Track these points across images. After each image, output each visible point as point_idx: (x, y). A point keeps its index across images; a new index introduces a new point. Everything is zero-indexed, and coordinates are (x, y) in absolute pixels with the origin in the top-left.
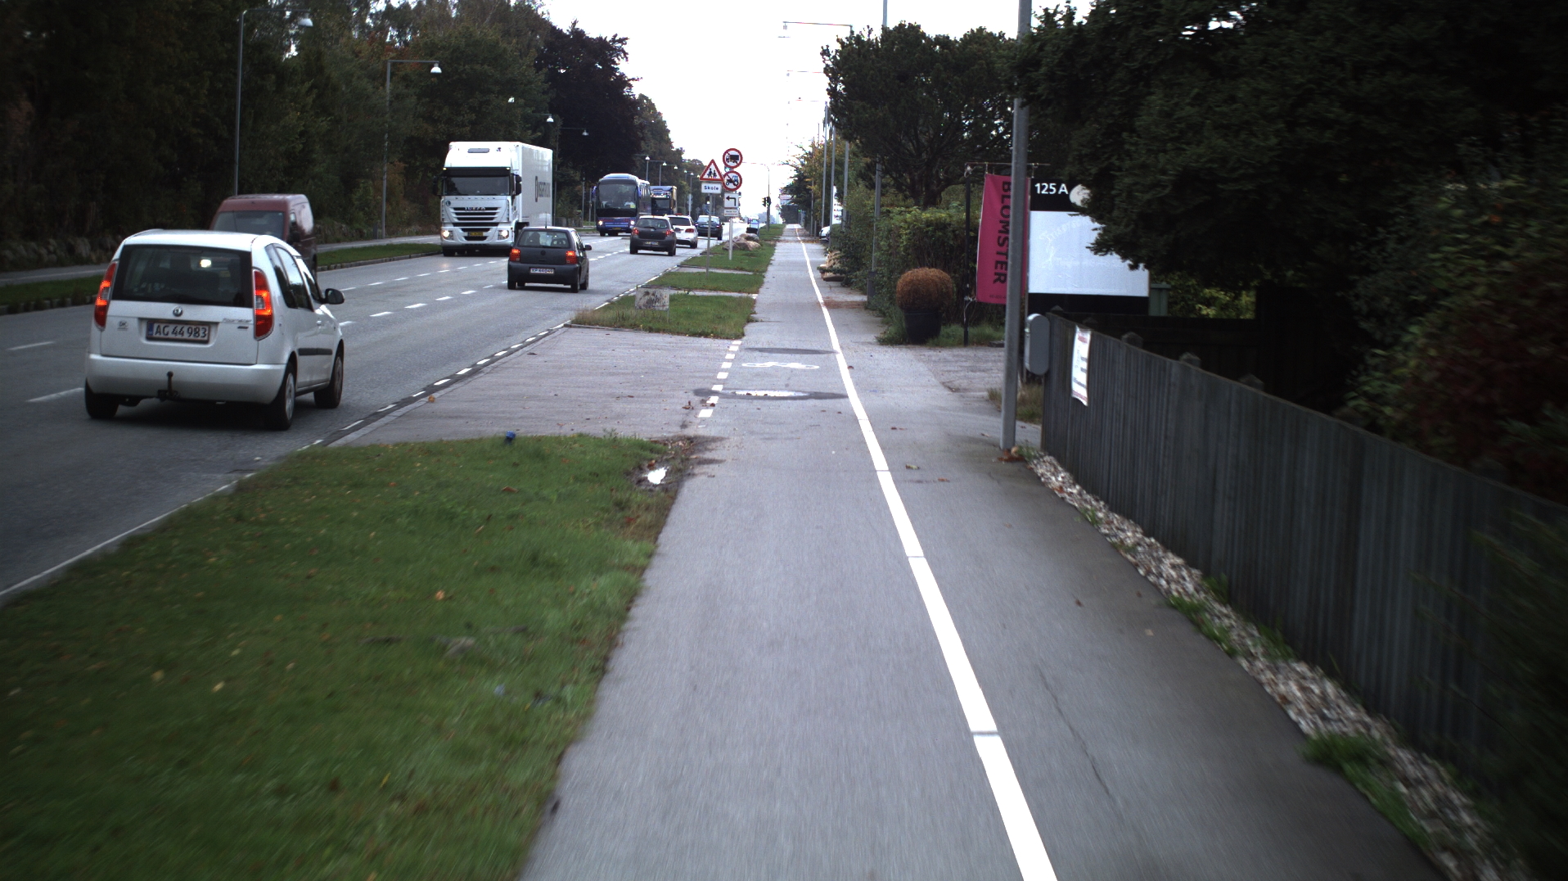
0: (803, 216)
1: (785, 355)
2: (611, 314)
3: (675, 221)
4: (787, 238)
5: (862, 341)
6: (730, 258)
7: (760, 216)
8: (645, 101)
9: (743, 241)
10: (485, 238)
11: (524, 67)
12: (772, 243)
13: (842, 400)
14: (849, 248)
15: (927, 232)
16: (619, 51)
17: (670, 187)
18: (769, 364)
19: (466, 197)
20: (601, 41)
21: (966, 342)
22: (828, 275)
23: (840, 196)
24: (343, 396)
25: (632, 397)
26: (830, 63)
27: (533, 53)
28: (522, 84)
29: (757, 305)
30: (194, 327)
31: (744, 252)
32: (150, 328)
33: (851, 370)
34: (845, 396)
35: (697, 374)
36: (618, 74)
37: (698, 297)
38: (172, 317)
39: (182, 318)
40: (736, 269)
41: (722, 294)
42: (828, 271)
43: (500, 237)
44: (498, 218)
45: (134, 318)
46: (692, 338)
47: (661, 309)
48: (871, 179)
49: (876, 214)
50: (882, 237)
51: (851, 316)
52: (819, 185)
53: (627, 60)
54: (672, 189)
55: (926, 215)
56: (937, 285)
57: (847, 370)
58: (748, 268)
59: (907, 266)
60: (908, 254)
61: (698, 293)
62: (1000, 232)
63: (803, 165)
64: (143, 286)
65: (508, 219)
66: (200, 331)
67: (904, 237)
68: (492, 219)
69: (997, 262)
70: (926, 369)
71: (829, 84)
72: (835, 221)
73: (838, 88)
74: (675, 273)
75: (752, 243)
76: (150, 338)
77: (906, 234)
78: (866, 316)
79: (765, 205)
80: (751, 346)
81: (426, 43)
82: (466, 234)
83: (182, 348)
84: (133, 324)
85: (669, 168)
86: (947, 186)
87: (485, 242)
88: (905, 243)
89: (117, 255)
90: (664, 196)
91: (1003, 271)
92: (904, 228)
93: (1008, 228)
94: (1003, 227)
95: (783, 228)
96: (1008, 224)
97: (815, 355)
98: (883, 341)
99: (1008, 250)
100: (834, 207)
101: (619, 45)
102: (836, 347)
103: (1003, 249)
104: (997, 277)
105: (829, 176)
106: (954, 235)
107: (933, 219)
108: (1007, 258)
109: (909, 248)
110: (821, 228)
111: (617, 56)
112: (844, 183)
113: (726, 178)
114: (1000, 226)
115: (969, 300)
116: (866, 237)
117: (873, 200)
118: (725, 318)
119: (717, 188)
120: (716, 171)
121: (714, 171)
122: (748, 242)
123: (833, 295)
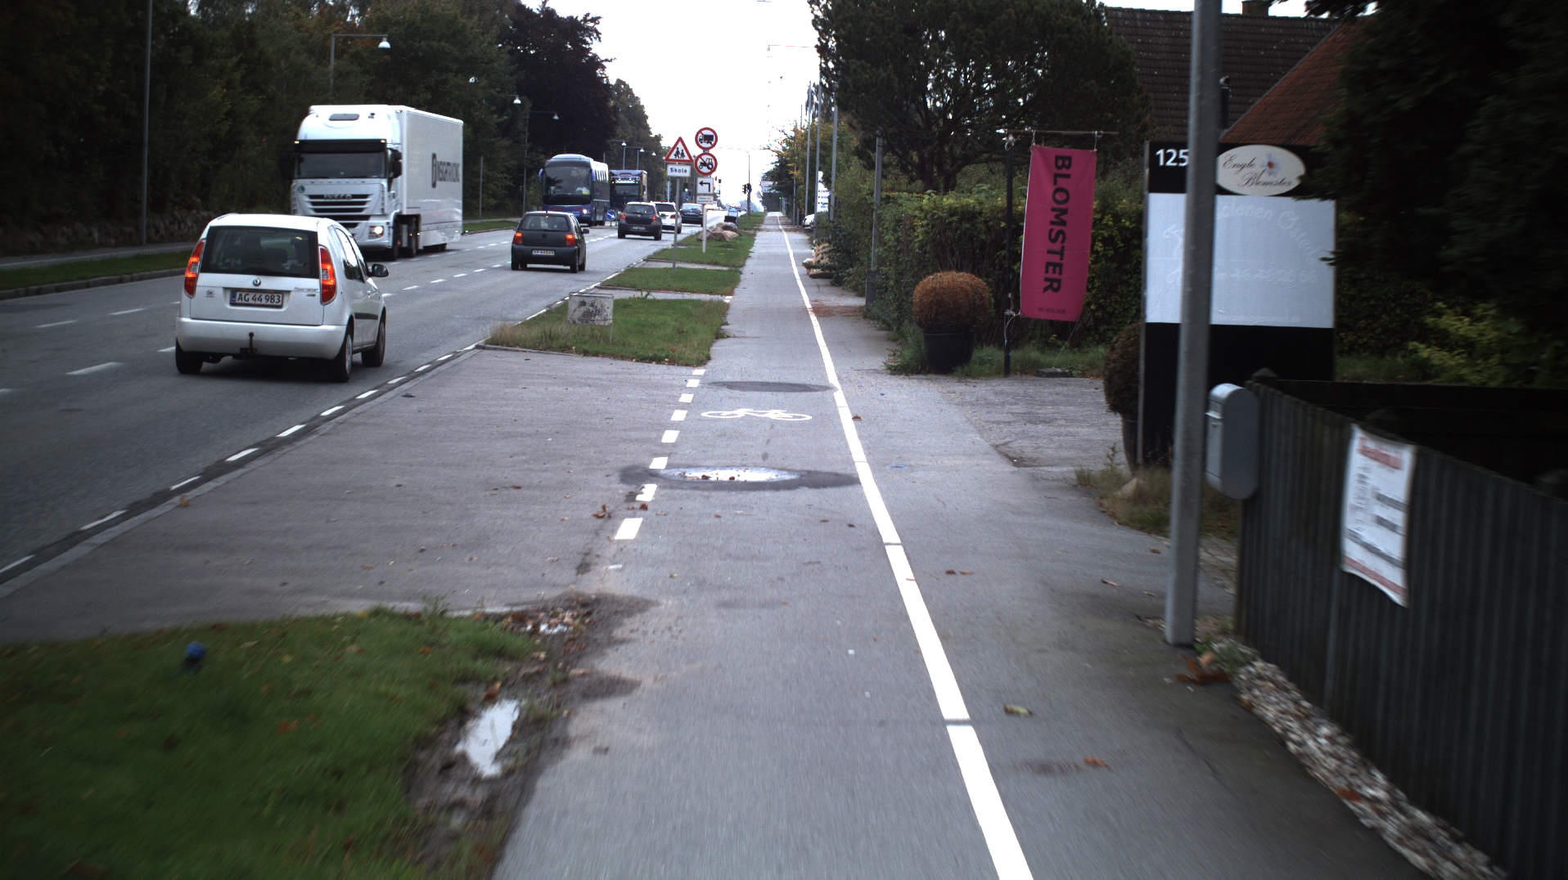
0: (784, 203)
1: (764, 394)
2: (535, 332)
3: (661, 208)
4: (768, 227)
5: (866, 368)
6: (704, 250)
7: (741, 203)
8: (623, 86)
9: (719, 230)
11: (486, 44)
12: (752, 232)
13: (850, 489)
14: (840, 240)
15: (950, 223)
16: (592, 30)
17: (639, 171)
18: (741, 413)
19: (325, 181)
20: (572, 20)
21: (1007, 370)
22: (815, 271)
23: (827, 181)
24: (385, 358)
25: (519, 488)
26: (819, 14)
27: (495, 29)
28: (482, 62)
29: (730, 311)
30: (270, 295)
31: (720, 243)
32: (233, 296)
33: (859, 423)
34: (852, 481)
35: (633, 435)
36: (590, 55)
37: (659, 301)
38: (252, 287)
39: (262, 287)
40: (709, 264)
41: (687, 296)
42: (815, 267)
43: (372, 235)
44: (368, 209)
45: (219, 287)
46: (640, 365)
47: (602, 323)
48: (869, 157)
49: (875, 199)
50: (887, 228)
51: (848, 329)
52: (802, 171)
53: (600, 41)
54: (642, 173)
55: (949, 200)
56: (968, 295)
57: (852, 422)
58: (723, 262)
59: (924, 268)
60: (926, 253)
61: (660, 296)
62: (1052, 223)
63: (784, 149)
64: (227, 261)
65: (383, 210)
66: (275, 298)
67: (920, 230)
68: (361, 210)
69: (1048, 264)
70: (964, 419)
71: (819, 40)
72: (820, 209)
73: (830, 44)
74: (639, 270)
75: (729, 233)
76: (233, 304)
77: (922, 226)
78: (866, 328)
79: (745, 192)
80: (717, 380)
81: (378, 18)
83: (261, 312)
84: (220, 293)
85: (647, 155)
86: (964, 165)
88: (921, 238)
89: (204, 235)
90: (632, 182)
91: (1056, 276)
92: (920, 218)
93: (1064, 217)
94: (1056, 217)
95: (764, 216)
96: (1065, 212)
97: (804, 393)
98: (895, 370)
99: (1063, 247)
100: (819, 194)
101: (591, 24)
102: (832, 378)
103: (1057, 246)
104: (1048, 283)
105: (813, 160)
106: (987, 227)
107: (958, 206)
108: (1062, 259)
109: (926, 245)
110: (804, 216)
111: (590, 36)
112: (831, 166)
113: (700, 161)
114: (1052, 216)
115: (1011, 316)
116: (862, 227)
117: (872, 183)
118: (687, 332)
119: (686, 171)
120: (685, 151)
121: (682, 150)
122: (725, 232)
123: (823, 298)
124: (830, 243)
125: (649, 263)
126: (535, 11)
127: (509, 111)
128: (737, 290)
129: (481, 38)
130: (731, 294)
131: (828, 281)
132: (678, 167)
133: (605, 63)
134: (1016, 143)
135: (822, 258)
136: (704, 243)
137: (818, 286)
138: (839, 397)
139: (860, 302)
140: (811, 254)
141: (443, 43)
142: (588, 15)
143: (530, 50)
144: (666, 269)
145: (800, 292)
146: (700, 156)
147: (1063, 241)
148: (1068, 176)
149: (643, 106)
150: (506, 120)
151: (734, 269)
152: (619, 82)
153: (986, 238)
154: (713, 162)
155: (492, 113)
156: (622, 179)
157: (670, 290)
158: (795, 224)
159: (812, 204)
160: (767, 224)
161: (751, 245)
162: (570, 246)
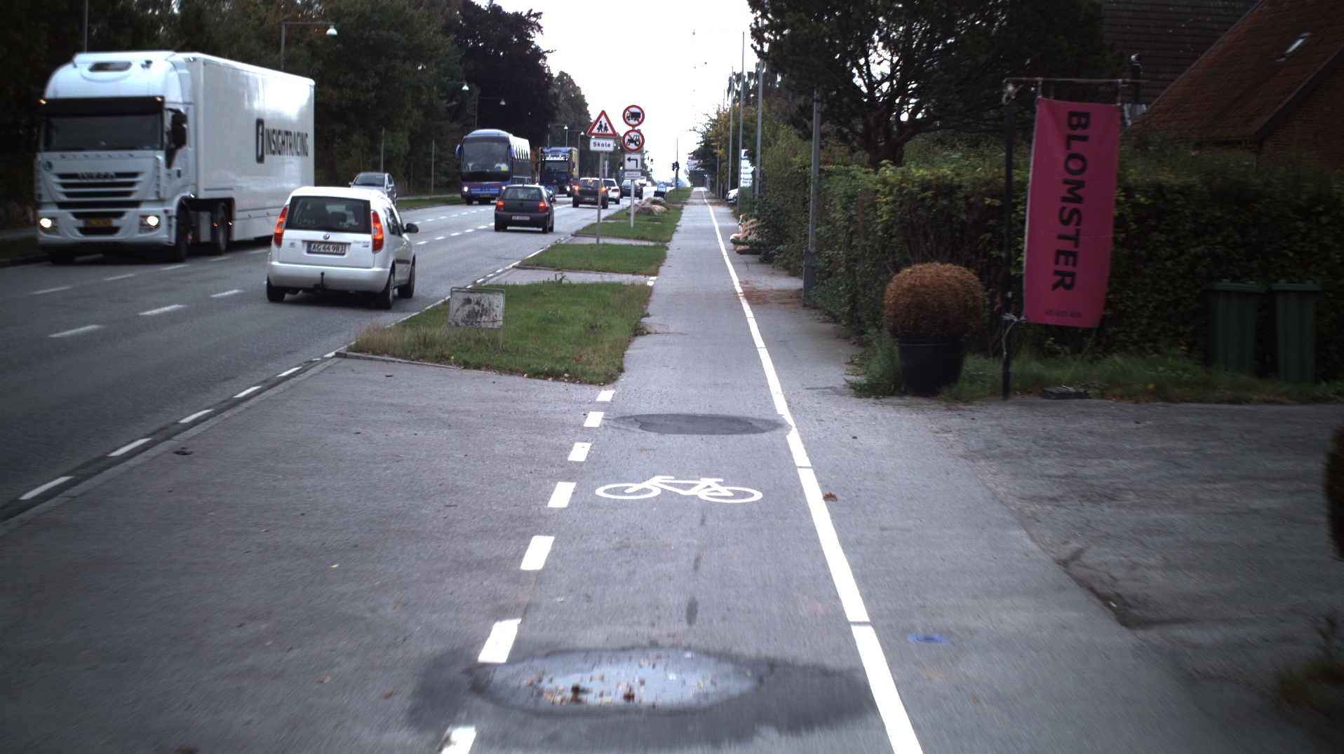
0: (708, 179)
1: (690, 440)
4: (694, 201)
5: (821, 385)
6: (630, 224)
7: (670, 179)
8: (565, 78)
10: (115, 230)
12: (679, 206)
14: (769, 216)
15: (923, 199)
16: (534, 25)
17: (569, 149)
18: (656, 485)
19: (80, 154)
20: (517, 16)
21: (1005, 390)
22: (742, 247)
23: (751, 157)
28: (431, 51)
29: (654, 298)
30: (336, 245)
31: (649, 217)
32: (309, 246)
33: (834, 507)
36: (533, 47)
37: (575, 286)
38: (323, 240)
39: (330, 240)
40: (635, 239)
41: (608, 278)
42: (743, 244)
43: (145, 227)
44: (138, 192)
45: (299, 240)
47: (490, 326)
48: (805, 126)
50: (833, 205)
51: (795, 322)
52: (725, 149)
53: (541, 34)
55: (921, 171)
56: (957, 295)
57: (824, 506)
58: (649, 237)
60: (892, 237)
61: (576, 277)
62: (1064, 199)
64: (305, 221)
65: (158, 193)
66: (340, 248)
67: (883, 208)
68: (128, 194)
69: (1059, 253)
72: (744, 183)
74: (565, 246)
75: (658, 208)
76: (309, 252)
77: (887, 203)
79: (673, 170)
80: (627, 412)
82: (81, 223)
83: (329, 258)
84: (300, 243)
87: (116, 237)
88: (885, 218)
90: (562, 159)
91: (1069, 268)
92: (883, 193)
93: (1079, 192)
94: (1070, 191)
95: (690, 191)
96: (1080, 185)
97: (745, 436)
98: (859, 391)
99: (1078, 231)
100: (742, 171)
101: (533, 19)
102: (781, 407)
103: (1070, 230)
104: (1058, 278)
105: (735, 140)
106: (968, 204)
107: (932, 178)
108: (1076, 246)
109: (892, 227)
110: (727, 191)
111: (532, 29)
112: (756, 142)
113: (627, 138)
114: (1063, 190)
115: (1012, 321)
116: (793, 202)
117: (807, 156)
118: (601, 327)
119: (609, 145)
120: (608, 125)
121: (606, 124)
122: (653, 206)
123: (753, 278)
124: (759, 219)
125: (577, 238)
126: (483, 7)
127: (459, 97)
128: (662, 269)
129: (427, 27)
130: (655, 274)
131: (756, 258)
132: (601, 141)
133: (546, 55)
134: (1018, 94)
135: (750, 234)
136: (632, 218)
137: (747, 263)
138: (794, 440)
139: (796, 284)
140: (739, 229)
141: (392, 32)
142: (531, 11)
143: (479, 42)
144: (591, 246)
145: (728, 271)
146: (627, 133)
147: (1078, 224)
148: (1084, 138)
149: (584, 96)
150: (455, 105)
151: (660, 244)
152: (562, 74)
153: (967, 218)
154: (640, 138)
155: (442, 98)
156: (552, 156)
157: (591, 270)
158: (719, 198)
159: (736, 179)
160: (693, 199)
161: (679, 219)
162: (542, 212)
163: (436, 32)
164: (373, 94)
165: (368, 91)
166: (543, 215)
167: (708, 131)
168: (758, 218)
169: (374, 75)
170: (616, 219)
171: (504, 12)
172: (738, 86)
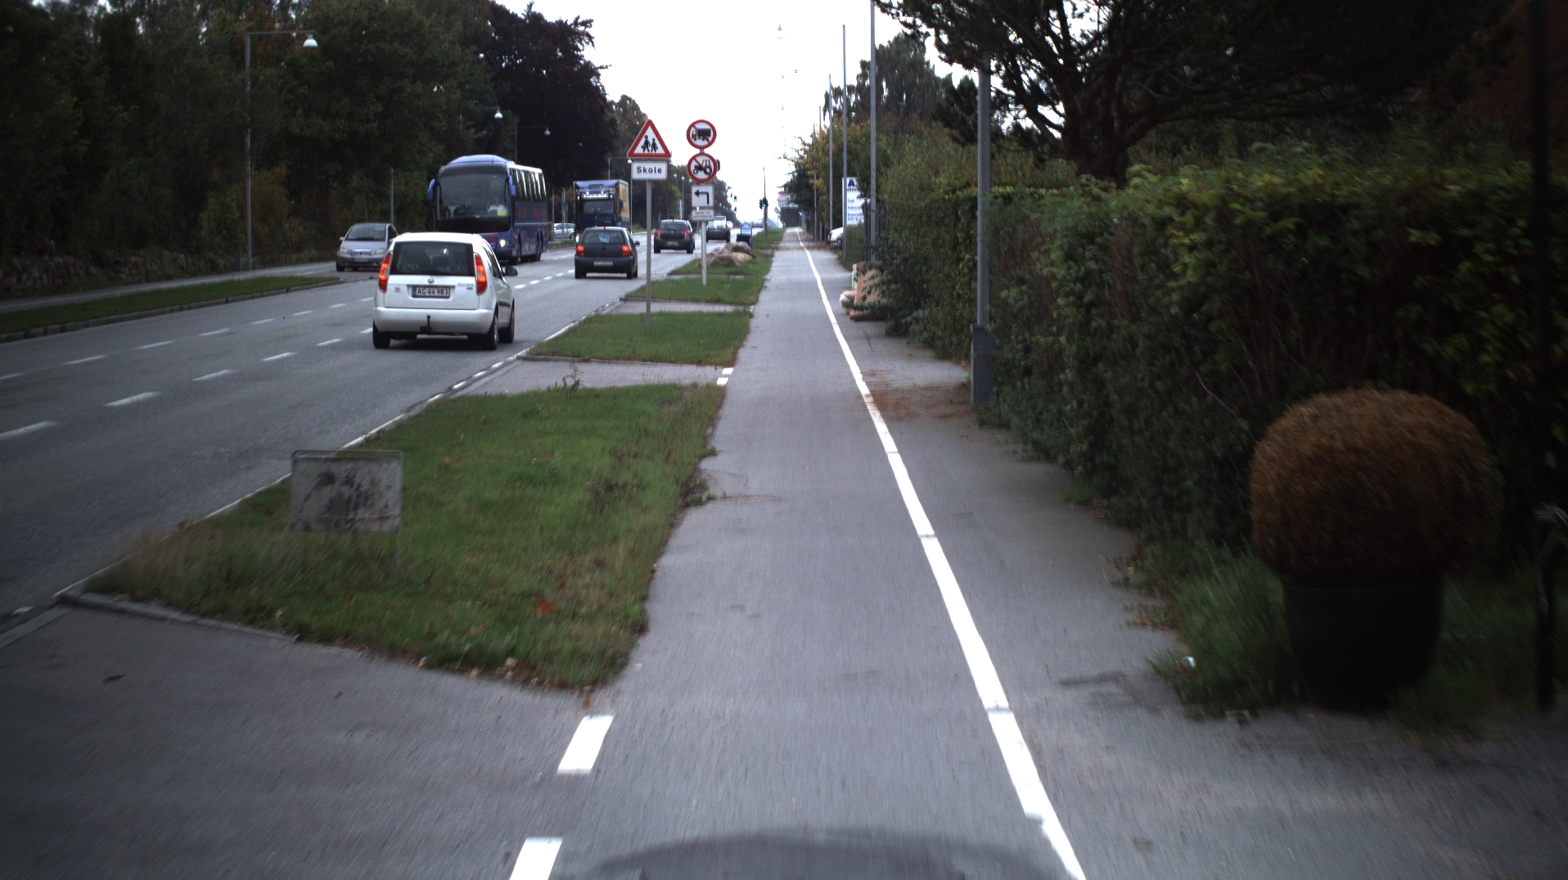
0: (804, 217)
4: (788, 245)
6: (704, 281)
7: (757, 219)
8: (627, 103)
9: (727, 253)
12: (768, 253)
14: (898, 266)
16: (583, 35)
20: (561, 25)
30: (440, 289)
31: (729, 270)
32: (414, 290)
36: (583, 62)
37: (594, 394)
38: (428, 284)
40: (708, 301)
42: (859, 307)
45: (404, 285)
52: (824, 179)
53: (593, 45)
58: (727, 299)
66: (445, 291)
72: (851, 221)
75: (740, 256)
76: (414, 296)
79: (761, 208)
83: (434, 301)
84: (404, 288)
89: (392, 247)
90: (605, 196)
95: (782, 233)
101: (581, 28)
105: (837, 166)
110: (829, 232)
111: (580, 41)
113: (694, 164)
119: (660, 171)
120: (657, 142)
121: (654, 140)
122: (734, 254)
123: (882, 365)
124: (882, 271)
125: (628, 304)
126: (520, 15)
127: (491, 126)
128: (743, 354)
129: (442, 37)
130: (730, 363)
132: (648, 165)
133: (600, 71)
135: (870, 293)
136: (704, 272)
140: (856, 284)
141: (396, 45)
142: (578, 18)
143: (517, 59)
144: (641, 317)
145: (842, 353)
146: (694, 158)
151: (741, 308)
152: (625, 98)
155: (468, 128)
156: (591, 193)
157: (635, 359)
158: (818, 240)
159: (839, 216)
160: (787, 241)
161: (768, 270)
162: (626, 256)
163: (452, 43)
164: (375, 125)
165: (368, 121)
166: (626, 259)
167: (802, 157)
168: (881, 269)
169: (374, 100)
170: (685, 274)
171: (546, 21)
172: (836, 103)
